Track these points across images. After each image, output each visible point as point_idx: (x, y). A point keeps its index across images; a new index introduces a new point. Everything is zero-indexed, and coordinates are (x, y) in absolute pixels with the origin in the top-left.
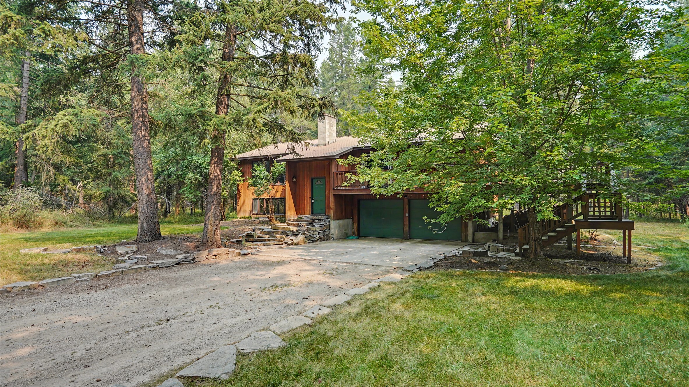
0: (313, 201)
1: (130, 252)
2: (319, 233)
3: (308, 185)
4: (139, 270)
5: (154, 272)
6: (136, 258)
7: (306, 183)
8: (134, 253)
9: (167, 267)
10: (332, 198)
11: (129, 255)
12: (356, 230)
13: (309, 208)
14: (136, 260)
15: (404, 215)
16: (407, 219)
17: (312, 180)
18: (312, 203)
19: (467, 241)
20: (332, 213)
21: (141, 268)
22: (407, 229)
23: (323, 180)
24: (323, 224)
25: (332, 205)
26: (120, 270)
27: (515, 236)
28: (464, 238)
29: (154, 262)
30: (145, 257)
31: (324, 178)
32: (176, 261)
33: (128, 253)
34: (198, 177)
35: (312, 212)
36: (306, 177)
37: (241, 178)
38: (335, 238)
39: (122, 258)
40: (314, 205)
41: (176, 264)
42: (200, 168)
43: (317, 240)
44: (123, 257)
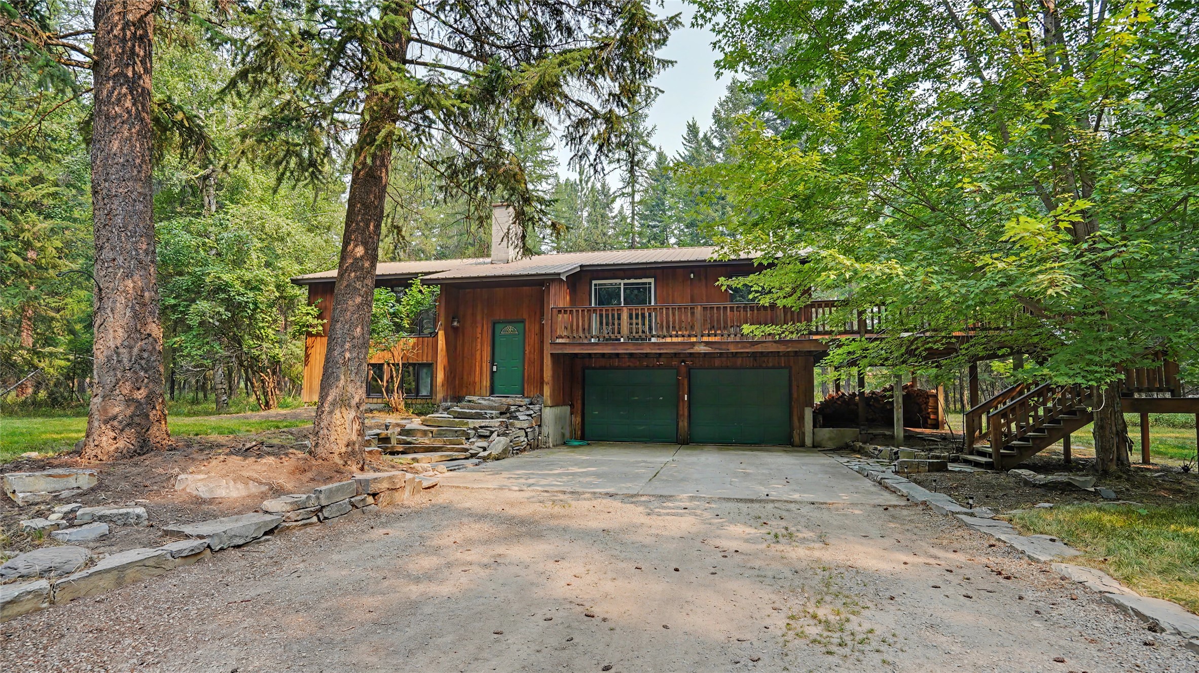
0: (495, 369)
1: (65, 494)
2: (526, 433)
3: (485, 335)
4: (130, 573)
5: (195, 573)
6: (101, 518)
7: (479, 330)
8: (85, 496)
9: (239, 546)
10: (548, 362)
11: (67, 508)
12: (578, 427)
13: (486, 383)
14: (103, 527)
15: (679, 398)
16: (686, 405)
17: (494, 324)
18: (493, 373)
19: (802, 445)
20: (547, 391)
21: (142, 563)
22: (686, 424)
23: (521, 325)
24: (530, 415)
25: (548, 374)
26: (43, 584)
27: (887, 433)
28: (796, 439)
29: (188, 529)
30: (140, 510)
31: (523, 321)
32: (266, 523)
33: (57, 499)
34: (222, 310)
35: (492, 393)
36: (479, 318)
37: (315, 322)
38: (551, 445)
39: (39, 523)
40: (496, 375)
41: (266, 534)
42: (224, 291)
43: (524, 450)
44: (40, 514)
